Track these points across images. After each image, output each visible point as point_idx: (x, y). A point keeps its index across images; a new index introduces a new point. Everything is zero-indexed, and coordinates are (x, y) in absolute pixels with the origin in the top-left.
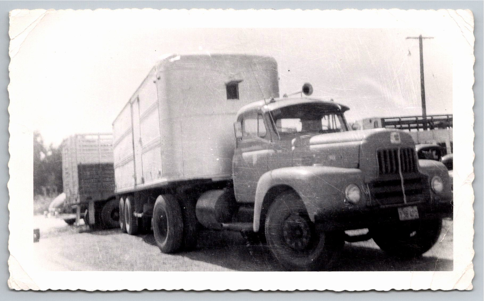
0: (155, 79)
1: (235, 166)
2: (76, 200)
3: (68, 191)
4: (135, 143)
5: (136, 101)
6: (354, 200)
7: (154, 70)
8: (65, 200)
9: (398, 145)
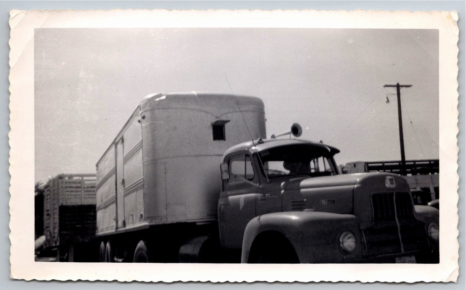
0: (140, 118)
1: (220, 210)
2: (56, 243)
3: (48, 234)
4: (118, 184)
5: (121, 141)
6: (350, 249)
7: (139, 109)
8: (44, 242)
9: (393, 189)
